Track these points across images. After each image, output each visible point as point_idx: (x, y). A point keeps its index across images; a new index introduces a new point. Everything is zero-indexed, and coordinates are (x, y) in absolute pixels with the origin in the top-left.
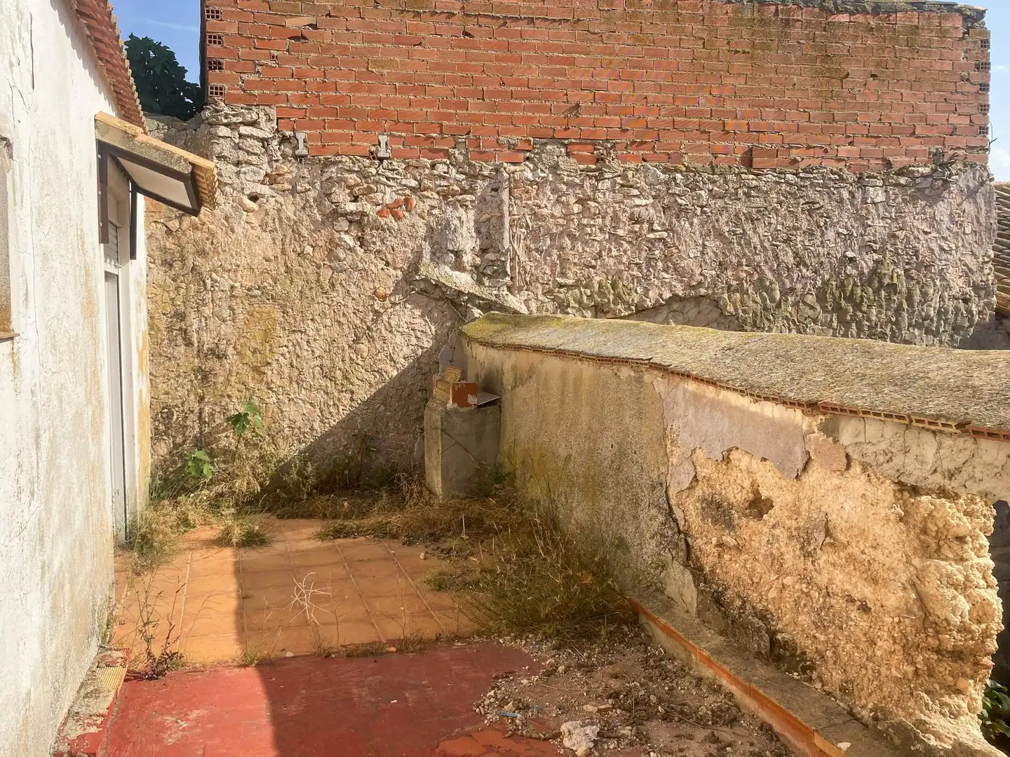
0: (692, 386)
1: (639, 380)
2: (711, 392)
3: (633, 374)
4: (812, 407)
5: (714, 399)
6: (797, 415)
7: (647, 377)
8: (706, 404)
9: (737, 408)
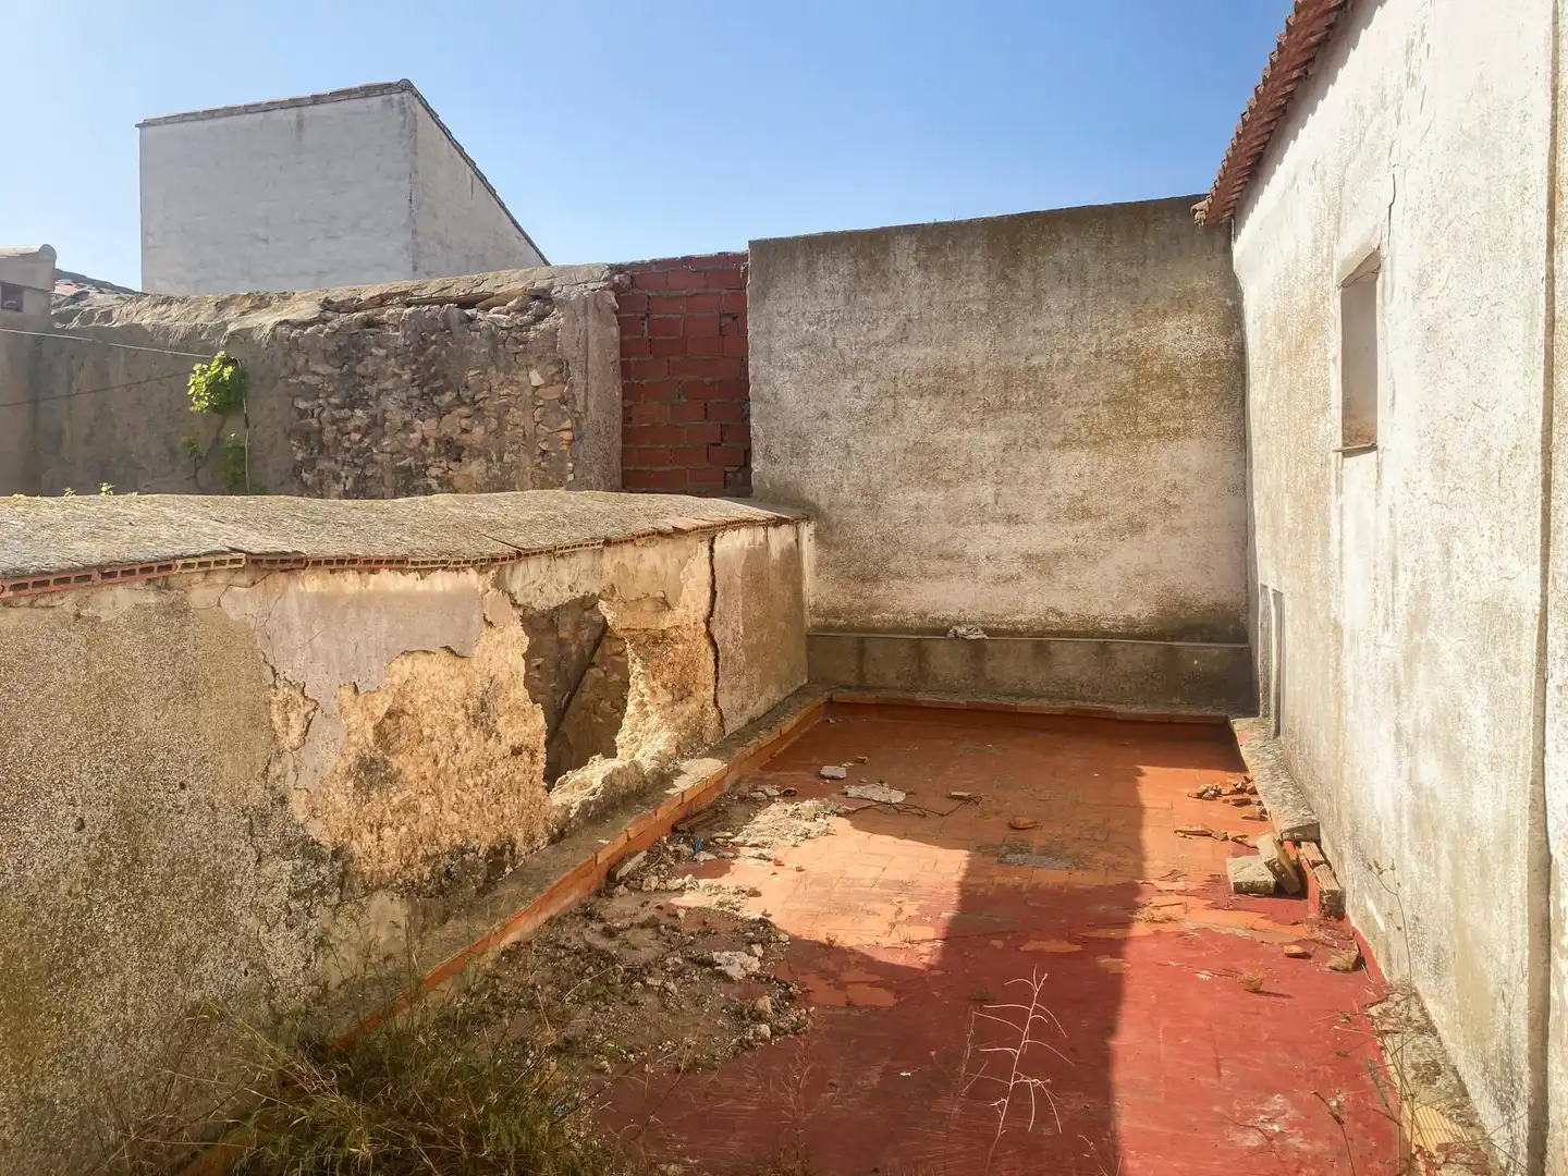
0: (312, 584)
1: (179, 610)
2: (352, 584)
3: (152, 599)
4: (483, 564)
5: (360, 594)
6: (472, 578)
7: (200, 594)
8: (345, 607)
9: (399, 595)
